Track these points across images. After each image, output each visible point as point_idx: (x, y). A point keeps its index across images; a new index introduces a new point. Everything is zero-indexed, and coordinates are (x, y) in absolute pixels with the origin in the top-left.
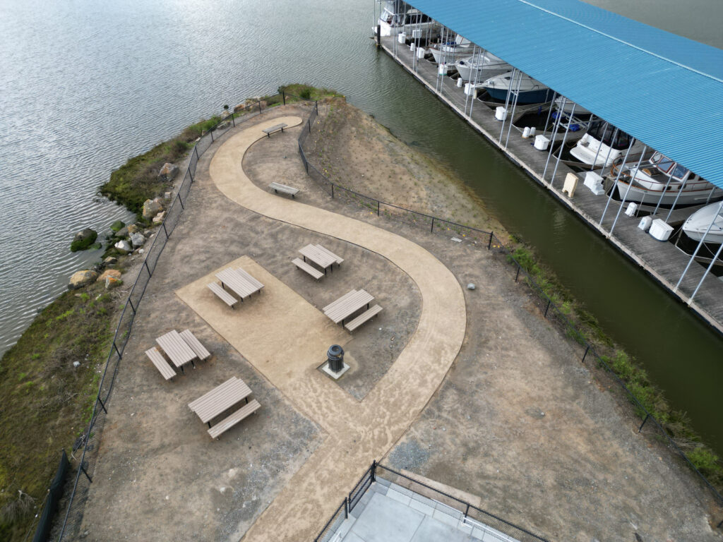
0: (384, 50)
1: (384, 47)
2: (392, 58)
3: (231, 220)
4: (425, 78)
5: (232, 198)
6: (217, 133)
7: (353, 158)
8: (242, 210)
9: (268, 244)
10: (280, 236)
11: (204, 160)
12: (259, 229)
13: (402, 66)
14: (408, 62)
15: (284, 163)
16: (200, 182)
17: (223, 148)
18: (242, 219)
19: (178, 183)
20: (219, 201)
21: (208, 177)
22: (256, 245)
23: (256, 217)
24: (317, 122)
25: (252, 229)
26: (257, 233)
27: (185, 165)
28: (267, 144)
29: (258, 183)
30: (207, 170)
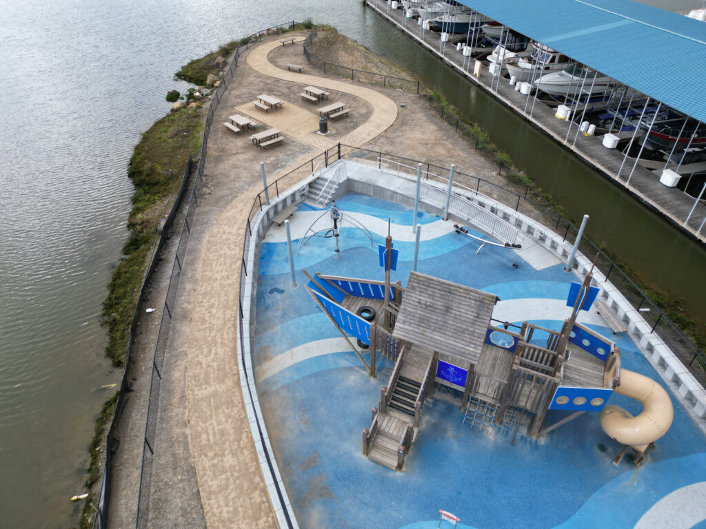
0: (368, 5)
1: (369, 3)
2: (374, 10)
3: (263, 82)
4: (396, 20)
5: (262, 72)
6: (249, 45)
7: (340, 59)
8: (269, 78)
9: (285, 91)
10: (292, 88)
11: (242, 57)
12: (280, 85)
13: (381, 14)
14: (384, 11)
15: (294, 58)
16: (242, 66)
17: (253, 51)
18: (269, 81)
19: (227, 69)
20: (254, 74)
21: (247, 64)
22: (278, 91)
23: (278, 80)
24: (316, 40)
25: (275, 85)
26: (278, 87)
27: (231, 59)
28: (283, 49)
29: (279, 67)
30: (245, 60)
